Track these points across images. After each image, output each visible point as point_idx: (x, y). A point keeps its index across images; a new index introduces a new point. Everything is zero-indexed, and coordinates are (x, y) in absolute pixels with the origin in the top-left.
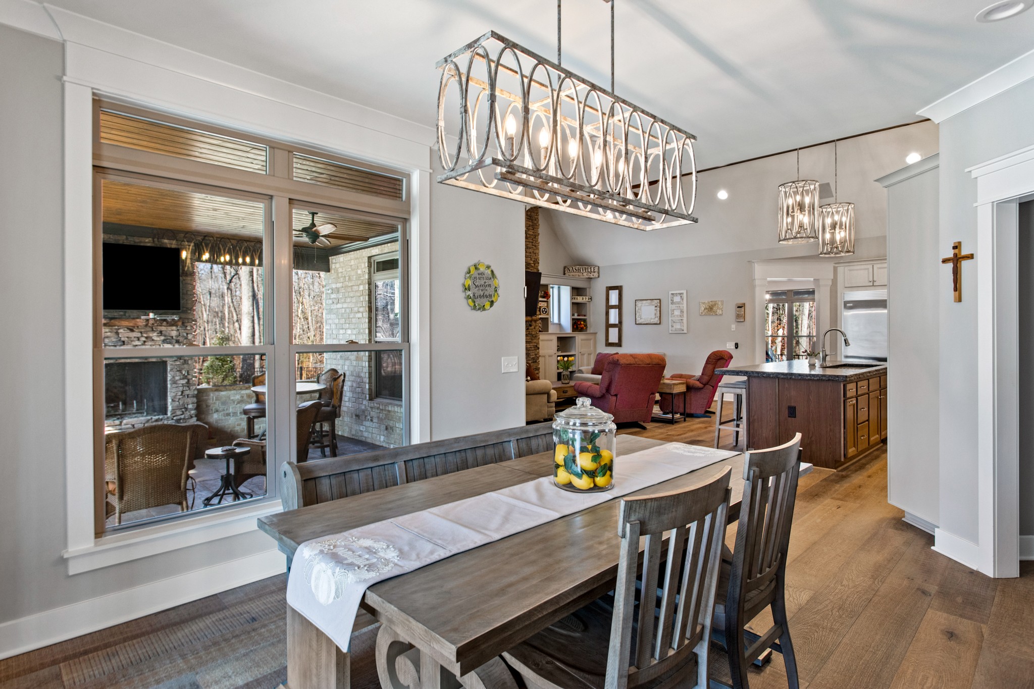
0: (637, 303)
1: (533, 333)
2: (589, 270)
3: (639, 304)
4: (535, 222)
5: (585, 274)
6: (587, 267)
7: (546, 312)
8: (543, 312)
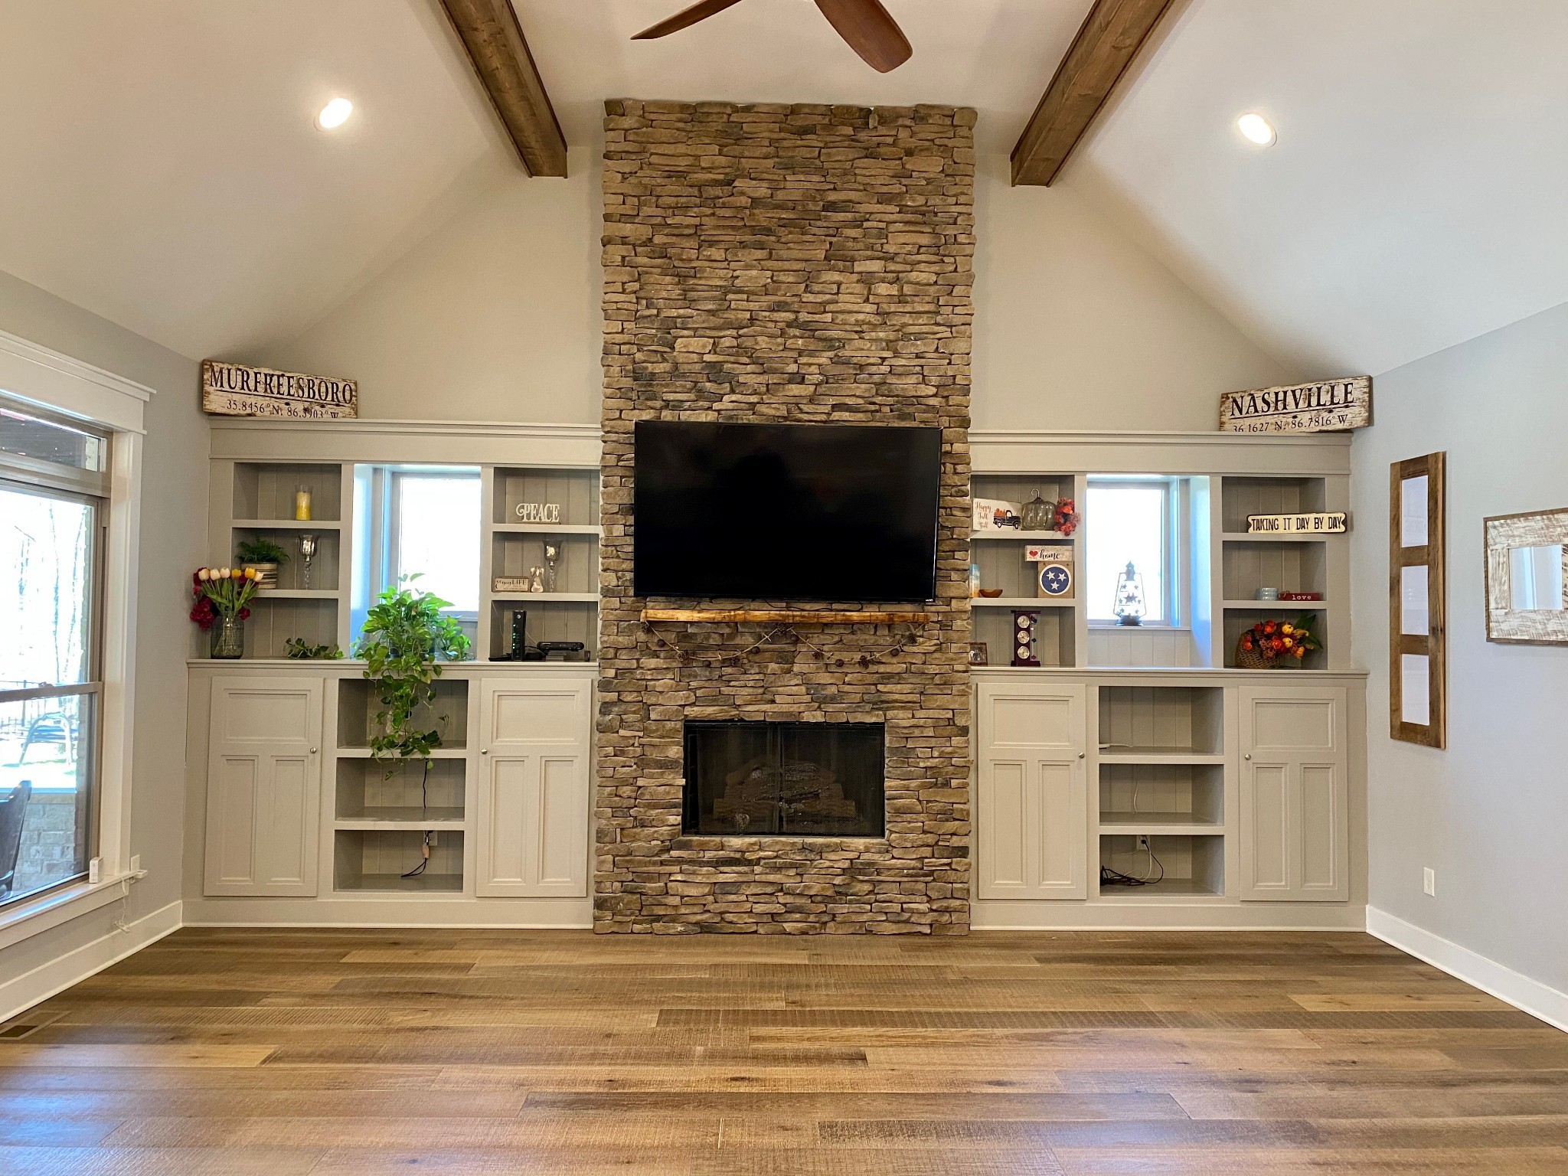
0: (1492, 532)
1: (932, 669)
2: (1325, 398)
3: (1499, 536)
4: (951, 231)
5: (1304, 418)
6: (1314, 386)
7: (1063, 585)
8: (1048, 583)
